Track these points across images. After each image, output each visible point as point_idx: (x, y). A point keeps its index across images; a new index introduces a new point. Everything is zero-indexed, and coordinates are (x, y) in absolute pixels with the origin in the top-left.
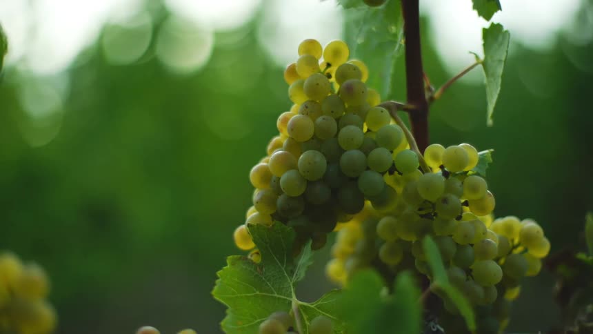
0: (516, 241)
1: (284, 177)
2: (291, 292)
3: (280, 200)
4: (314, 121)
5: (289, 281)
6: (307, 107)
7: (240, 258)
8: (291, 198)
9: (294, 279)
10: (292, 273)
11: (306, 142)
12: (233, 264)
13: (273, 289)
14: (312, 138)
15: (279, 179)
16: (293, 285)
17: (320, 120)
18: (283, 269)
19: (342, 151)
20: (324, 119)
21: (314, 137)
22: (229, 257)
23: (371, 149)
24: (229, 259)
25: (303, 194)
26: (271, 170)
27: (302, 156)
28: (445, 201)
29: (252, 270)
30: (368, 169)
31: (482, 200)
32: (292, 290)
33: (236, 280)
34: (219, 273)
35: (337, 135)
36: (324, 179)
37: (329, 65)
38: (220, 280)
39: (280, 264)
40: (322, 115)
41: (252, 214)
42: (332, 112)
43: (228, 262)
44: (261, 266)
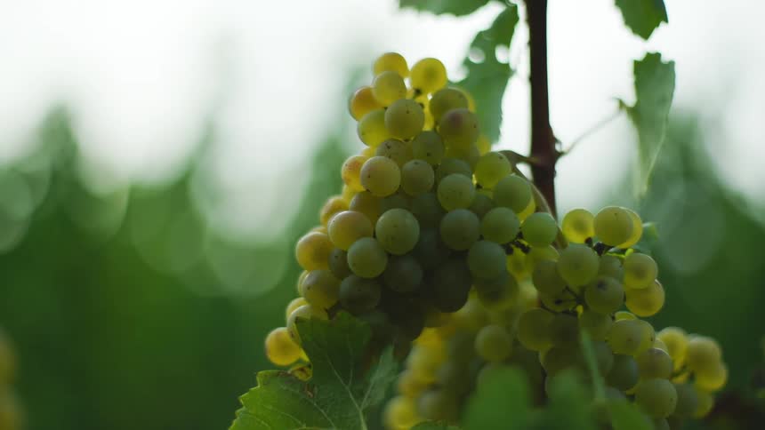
0: (677, 366)
1: (353, 249)
2: (360, 423)
3: (346, 285)
4: (401, 167)
5: (357, 406)
6: (389, 147)
7: (278, 375)
8: (363, 281)
9: (365, 402)
10: (360, 395)
11: (387, 197)
12: (266, 384)
13: (329, 419)
14: (397, 193)
15: (345, 253)
16: (364, 412)
17: (409, 165)
18: (347, 388)
19: (444, 212)
20: (416, 163)
21: (400, 191)
22: (260, 373)
23: (487, 209)
24: (261, 375)
25: (381, 276)
26: (331, 240)
27: (382, 218)
28: (601, 285)
29: (298, 391)
30: (481, 238)
31: (646, 290)
32: (362, 420)
33: (270, 407)
34: (243, 398)
35: (435, 188)
36: (416, 253)
37: (418, 92)
38: (244, 409)
39: (342, 381)
40: (412, 158)
41: (296, 308)
42: (428, 155)
43: (258, 379)
44: (310, 386)
